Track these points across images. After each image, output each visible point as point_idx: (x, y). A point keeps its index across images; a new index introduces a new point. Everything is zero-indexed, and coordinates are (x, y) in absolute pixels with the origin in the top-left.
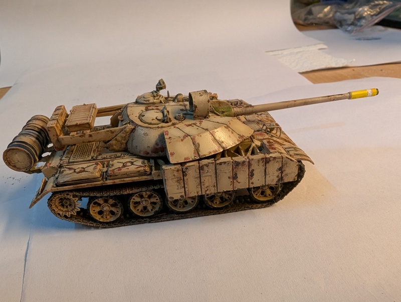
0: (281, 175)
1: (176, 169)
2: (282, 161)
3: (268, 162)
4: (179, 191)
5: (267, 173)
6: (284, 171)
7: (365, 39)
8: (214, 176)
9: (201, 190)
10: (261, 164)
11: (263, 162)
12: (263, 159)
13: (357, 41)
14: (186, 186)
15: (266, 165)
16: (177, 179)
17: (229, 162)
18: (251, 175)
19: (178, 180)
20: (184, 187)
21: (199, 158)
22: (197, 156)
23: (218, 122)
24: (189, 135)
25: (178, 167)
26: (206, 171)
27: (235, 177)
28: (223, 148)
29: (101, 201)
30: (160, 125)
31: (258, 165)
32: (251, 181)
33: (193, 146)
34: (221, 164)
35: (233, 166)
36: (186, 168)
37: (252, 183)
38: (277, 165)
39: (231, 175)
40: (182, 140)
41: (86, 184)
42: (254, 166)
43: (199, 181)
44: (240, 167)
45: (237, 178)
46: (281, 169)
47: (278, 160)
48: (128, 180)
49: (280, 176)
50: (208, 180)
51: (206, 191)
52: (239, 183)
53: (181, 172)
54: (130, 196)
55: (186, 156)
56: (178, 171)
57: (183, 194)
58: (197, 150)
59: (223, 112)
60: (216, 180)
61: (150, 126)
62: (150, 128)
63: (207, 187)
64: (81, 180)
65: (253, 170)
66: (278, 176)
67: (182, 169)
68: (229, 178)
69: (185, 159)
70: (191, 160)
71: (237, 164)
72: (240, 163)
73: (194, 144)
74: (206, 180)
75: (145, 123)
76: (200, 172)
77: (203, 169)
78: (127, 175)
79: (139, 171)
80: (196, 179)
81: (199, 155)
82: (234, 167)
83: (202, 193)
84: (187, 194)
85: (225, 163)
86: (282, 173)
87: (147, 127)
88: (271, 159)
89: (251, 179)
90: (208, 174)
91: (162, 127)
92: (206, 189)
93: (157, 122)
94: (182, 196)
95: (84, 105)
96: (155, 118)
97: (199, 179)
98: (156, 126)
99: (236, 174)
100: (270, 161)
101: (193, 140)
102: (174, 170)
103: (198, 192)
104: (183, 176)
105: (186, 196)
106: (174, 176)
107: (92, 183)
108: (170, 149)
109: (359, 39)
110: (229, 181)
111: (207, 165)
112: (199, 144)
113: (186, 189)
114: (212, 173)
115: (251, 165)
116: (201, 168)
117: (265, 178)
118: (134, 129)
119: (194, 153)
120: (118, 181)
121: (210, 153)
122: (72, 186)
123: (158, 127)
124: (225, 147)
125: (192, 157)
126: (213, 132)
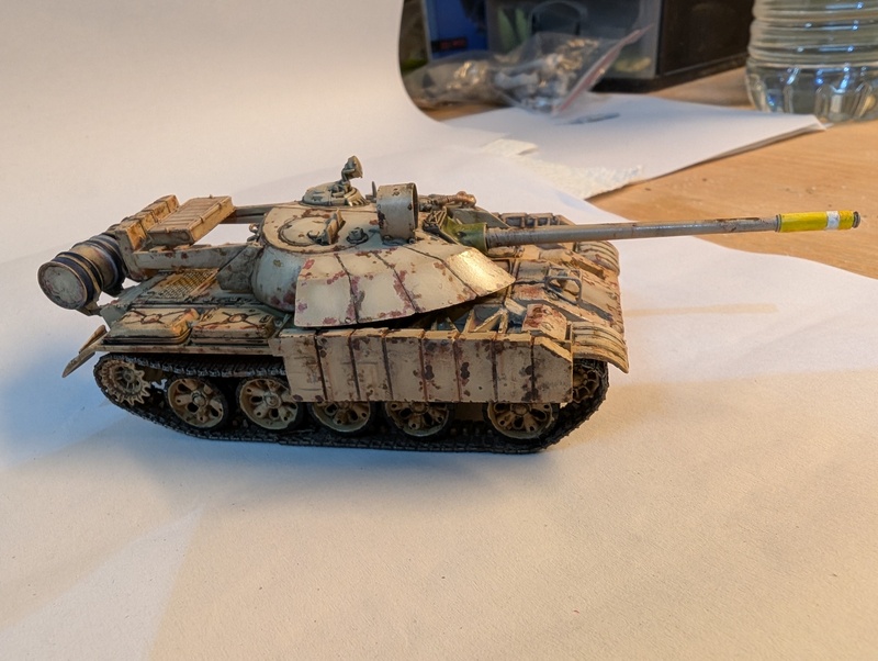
0: (533, 385)
1: (302, 339)
2: (532, 355)
3: (500, 352)
4: (310, 386)
5: (499, 375)
6: (539, 376)
7: (591, 120)
8: (383, 365)
9: (358, 391)
10: (484, 354)
11: (486, 350)
12: (486, 341)
13: (578, 126)
14: (325, 378)
15: (494, 358)
16: (305, 360)
17: (411, 340)
18: (464, 374)
19: (307, 363)
20: (322, 379)
21: (355, 322)
22: (353, 317)
23: (427, 255)
24: (348, 274)
25: (309, 335)
26: (365, 353)
27: (427, 374)
28: (418, 309)
29: (190, 385)
30: (308, 249)
31: (478, 355)
32: (463, 389)
33: (349, 297)
34: (395, 340)
35: (420, 348)
36: (324, 340)
37: (467, 393)
38: (522, 362)
39: (417, 367)
40: (329, 282)
41: (151, 347)
42: (469, 355)
43: (351, 371)
44: (436, 353)
45: (433, 376)
46: (531, 371)
47: (523, 350)
48: (226, 350)
49: (530, 386)
50: (372, 372)
51: (368, 395)
52: (438, 388)
53: (312, 347)
54: (237, 382)
55: (328, 316)
56: (306, 343)
57: (321, 393)
58: (356, 307)
59: (463, 234)
60: (388, 374)
61: (290, 248)
62: (288, 251)
63: (370, 386)
64: (144, 337)
65: (466, 365)
66: (525, 387)
67: (316, 340)
68: (415, 373)
69: (326, 321)
70: (337, 324)
71: (430, 347)
72: (435, 344)
73: (352, 292)
74: (367, 373)
75: (283, 241)
76: (352, 353)
77: (357, 348)
78: (228, 340)
79: (247, 335)
80: (345, 366)
81: (357, 316)
82: (424, 351)
83: (359, 397)
84: (329, 393)
85: (403, 339)
86: (534, 379)
87: (282, 250)
88: (506, 345)
89: (464, 384)
90: (370, 358)
91: (311, 252)
92: (369, 391)
93: (307, 240)
94: (317, 397)
95: (211, 197)
96: (305, 234)
97: (351, 366)
98: (301, 249)
99: (429, 368)
100: (504, 348)
101: (353, 282)
102: (298, 342)
103: (351, 395)
104: (318, 356)
105: (326, 398)
106: (300, 352)
107: (164, 347)
108: (299, 299)
109: (579, 122)
110: (415, 382)
111: (366, 340)
112: (363, 295)
113: (327, 385)
114: (378, 358)
115: (461, 352)
116: (353, 344)
117: (495, 386)
118: (261, 251)
119: (349, 311)
120: (208, 350)
121: (384, 315)
122: (128, 347)
123: (303, 252)
124: (420, 306)
125: (341, 318)
126: (403, 273)
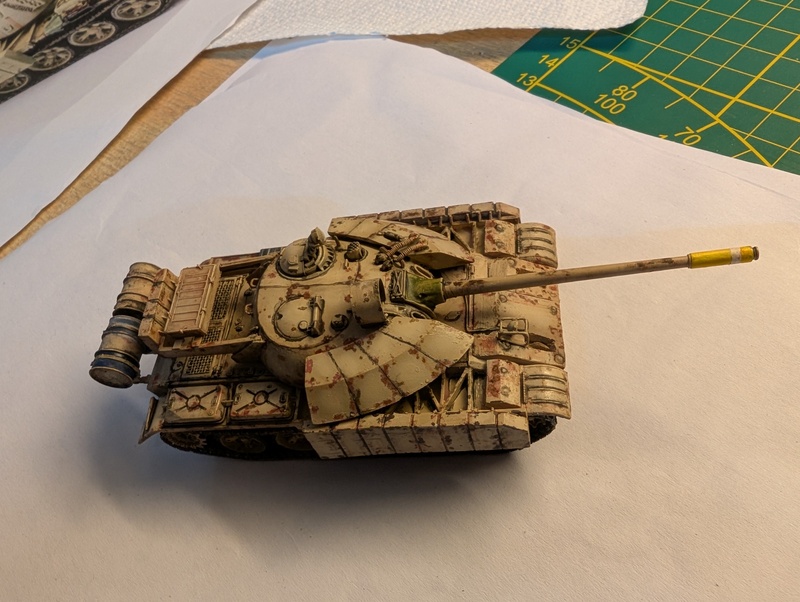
1: (322, 434)
2: (498, 430)
3: (472, 430)
4: (333, 452)
5: (474, 440)
6: (504, 438)
8: (385, 439)
9: (369, 450)
12: (462, 426)
14: (343, 448)
15: (469, 433)
16: (326, 442)
17: (405, 428)
18: (448, 440)
21: (357, 414)
22: (356, 411)
23: (400, 340)
24: (344, 376)
25: (325, 430)
28: (403, 394)
30: (302, 344)
32: (448, 447)
33: (348, 396)
34: (392, 429)
35: (412, 431)
36: (338, 432)
37: (452, 448)
38: (490, 434)
39: (411, 439)
40: (331, 387)
42: (450, 433)
43: (362, 444)
45: (424, 442)
46: (498, 437)
47: (491, 429)
49: (498, 443)
50: (378, 443)
52: (429, 447)
53: (329, 436)
55: (337, 413)
56: (325, 434)
57: (342, 454)
58: (356, 403)
59: (424, 296)
60: (391, 443)
61: (287, 344)
62: (287, 349)
65: (449, 436)
66: (494, 443)
67: (332, 432)
68: (411, 442)
69: (336, 417)
70: (345, 418)
71: (419, 430)
73: (350, 391)
74: (374, 443)
75: (281, 336)
76: (361, 436)
77: (364, 433)
80: (357, 442)
81: (359, 410)
82: (416, 432)
83: (371, 454)
84: (347, 453)
85: (398, 428)
86: (500, 440)
87: (282, 347)
88: (477, 427)
89: (449, 444)
90: (375, 437)
91: (307, 348)
92: (377, 451)
93: (300, 334)
94: (340, 456)
95: (198, 267)
96: (296, 327)
97: (361, 441)
98: (297, 344)
99: (421, 439)
101: (349, 383)
102: (319, 435)
103: (364, 453)
104: (336, 439)
105: (346, 456)
108: (311, 402)
111: (370, 429)
112: (359, 392)
113: (345, 450)
114: (381, 436)
115: (444, 432)
116: (361, 432)
117: (472, 444)
118: (264, 344)
119: (351, 407)
121: (378, 405)
124: (405, 392)
125: (346, 413)
126: (386, 367)
